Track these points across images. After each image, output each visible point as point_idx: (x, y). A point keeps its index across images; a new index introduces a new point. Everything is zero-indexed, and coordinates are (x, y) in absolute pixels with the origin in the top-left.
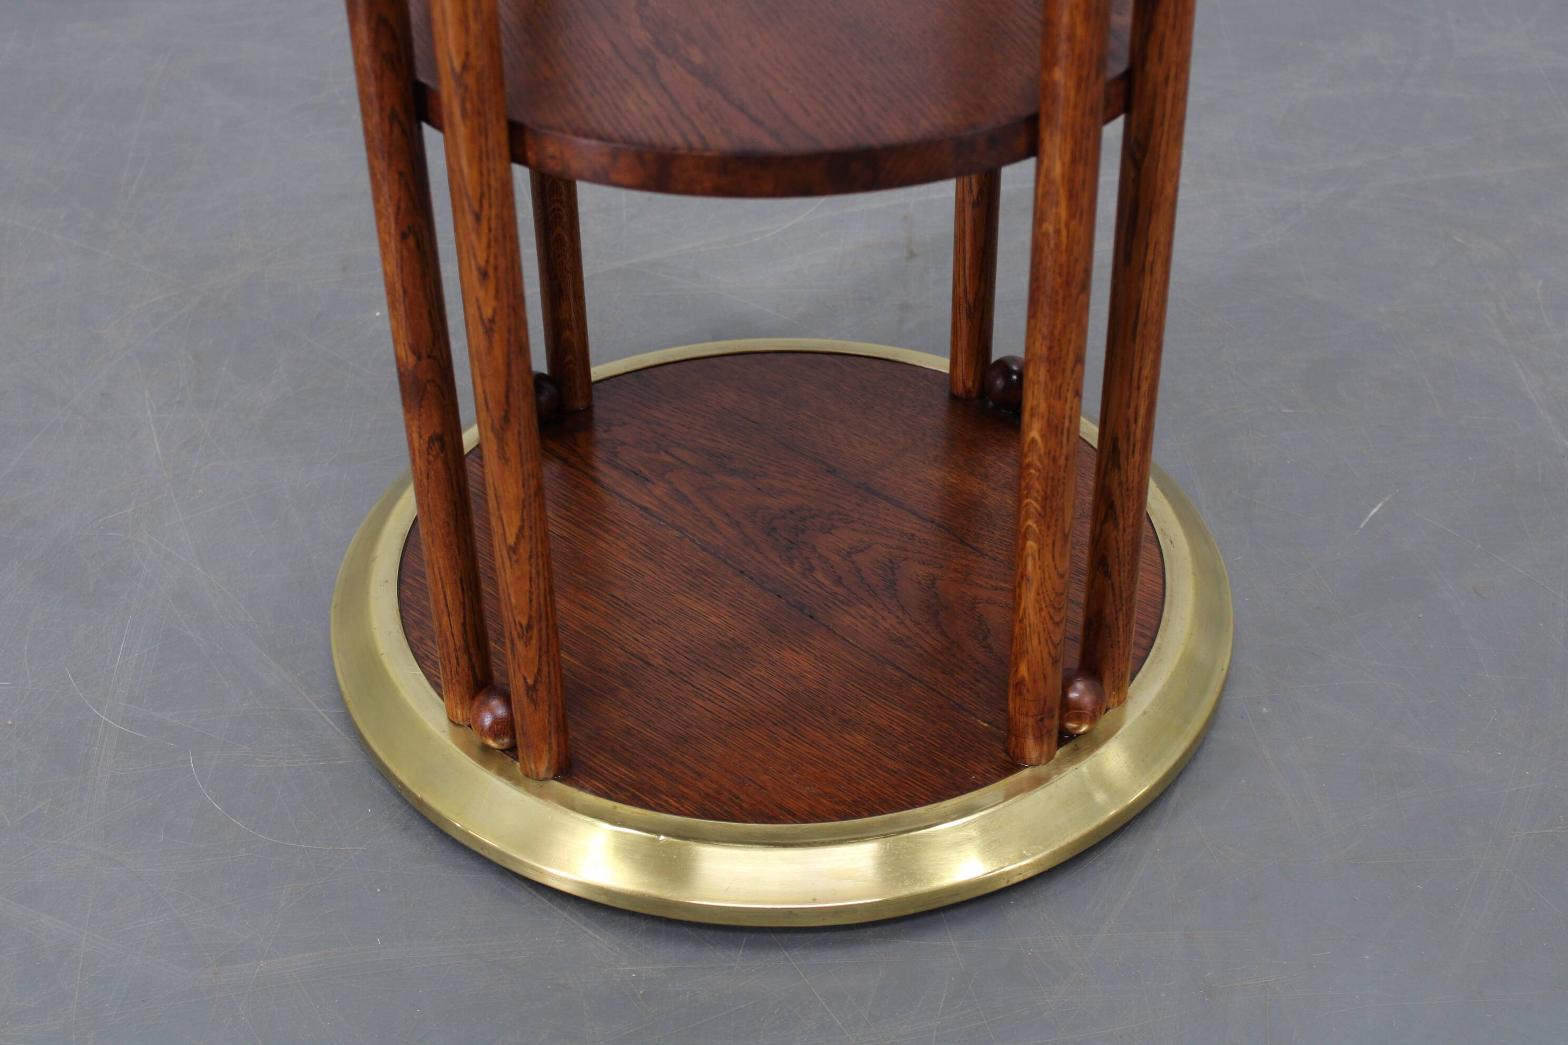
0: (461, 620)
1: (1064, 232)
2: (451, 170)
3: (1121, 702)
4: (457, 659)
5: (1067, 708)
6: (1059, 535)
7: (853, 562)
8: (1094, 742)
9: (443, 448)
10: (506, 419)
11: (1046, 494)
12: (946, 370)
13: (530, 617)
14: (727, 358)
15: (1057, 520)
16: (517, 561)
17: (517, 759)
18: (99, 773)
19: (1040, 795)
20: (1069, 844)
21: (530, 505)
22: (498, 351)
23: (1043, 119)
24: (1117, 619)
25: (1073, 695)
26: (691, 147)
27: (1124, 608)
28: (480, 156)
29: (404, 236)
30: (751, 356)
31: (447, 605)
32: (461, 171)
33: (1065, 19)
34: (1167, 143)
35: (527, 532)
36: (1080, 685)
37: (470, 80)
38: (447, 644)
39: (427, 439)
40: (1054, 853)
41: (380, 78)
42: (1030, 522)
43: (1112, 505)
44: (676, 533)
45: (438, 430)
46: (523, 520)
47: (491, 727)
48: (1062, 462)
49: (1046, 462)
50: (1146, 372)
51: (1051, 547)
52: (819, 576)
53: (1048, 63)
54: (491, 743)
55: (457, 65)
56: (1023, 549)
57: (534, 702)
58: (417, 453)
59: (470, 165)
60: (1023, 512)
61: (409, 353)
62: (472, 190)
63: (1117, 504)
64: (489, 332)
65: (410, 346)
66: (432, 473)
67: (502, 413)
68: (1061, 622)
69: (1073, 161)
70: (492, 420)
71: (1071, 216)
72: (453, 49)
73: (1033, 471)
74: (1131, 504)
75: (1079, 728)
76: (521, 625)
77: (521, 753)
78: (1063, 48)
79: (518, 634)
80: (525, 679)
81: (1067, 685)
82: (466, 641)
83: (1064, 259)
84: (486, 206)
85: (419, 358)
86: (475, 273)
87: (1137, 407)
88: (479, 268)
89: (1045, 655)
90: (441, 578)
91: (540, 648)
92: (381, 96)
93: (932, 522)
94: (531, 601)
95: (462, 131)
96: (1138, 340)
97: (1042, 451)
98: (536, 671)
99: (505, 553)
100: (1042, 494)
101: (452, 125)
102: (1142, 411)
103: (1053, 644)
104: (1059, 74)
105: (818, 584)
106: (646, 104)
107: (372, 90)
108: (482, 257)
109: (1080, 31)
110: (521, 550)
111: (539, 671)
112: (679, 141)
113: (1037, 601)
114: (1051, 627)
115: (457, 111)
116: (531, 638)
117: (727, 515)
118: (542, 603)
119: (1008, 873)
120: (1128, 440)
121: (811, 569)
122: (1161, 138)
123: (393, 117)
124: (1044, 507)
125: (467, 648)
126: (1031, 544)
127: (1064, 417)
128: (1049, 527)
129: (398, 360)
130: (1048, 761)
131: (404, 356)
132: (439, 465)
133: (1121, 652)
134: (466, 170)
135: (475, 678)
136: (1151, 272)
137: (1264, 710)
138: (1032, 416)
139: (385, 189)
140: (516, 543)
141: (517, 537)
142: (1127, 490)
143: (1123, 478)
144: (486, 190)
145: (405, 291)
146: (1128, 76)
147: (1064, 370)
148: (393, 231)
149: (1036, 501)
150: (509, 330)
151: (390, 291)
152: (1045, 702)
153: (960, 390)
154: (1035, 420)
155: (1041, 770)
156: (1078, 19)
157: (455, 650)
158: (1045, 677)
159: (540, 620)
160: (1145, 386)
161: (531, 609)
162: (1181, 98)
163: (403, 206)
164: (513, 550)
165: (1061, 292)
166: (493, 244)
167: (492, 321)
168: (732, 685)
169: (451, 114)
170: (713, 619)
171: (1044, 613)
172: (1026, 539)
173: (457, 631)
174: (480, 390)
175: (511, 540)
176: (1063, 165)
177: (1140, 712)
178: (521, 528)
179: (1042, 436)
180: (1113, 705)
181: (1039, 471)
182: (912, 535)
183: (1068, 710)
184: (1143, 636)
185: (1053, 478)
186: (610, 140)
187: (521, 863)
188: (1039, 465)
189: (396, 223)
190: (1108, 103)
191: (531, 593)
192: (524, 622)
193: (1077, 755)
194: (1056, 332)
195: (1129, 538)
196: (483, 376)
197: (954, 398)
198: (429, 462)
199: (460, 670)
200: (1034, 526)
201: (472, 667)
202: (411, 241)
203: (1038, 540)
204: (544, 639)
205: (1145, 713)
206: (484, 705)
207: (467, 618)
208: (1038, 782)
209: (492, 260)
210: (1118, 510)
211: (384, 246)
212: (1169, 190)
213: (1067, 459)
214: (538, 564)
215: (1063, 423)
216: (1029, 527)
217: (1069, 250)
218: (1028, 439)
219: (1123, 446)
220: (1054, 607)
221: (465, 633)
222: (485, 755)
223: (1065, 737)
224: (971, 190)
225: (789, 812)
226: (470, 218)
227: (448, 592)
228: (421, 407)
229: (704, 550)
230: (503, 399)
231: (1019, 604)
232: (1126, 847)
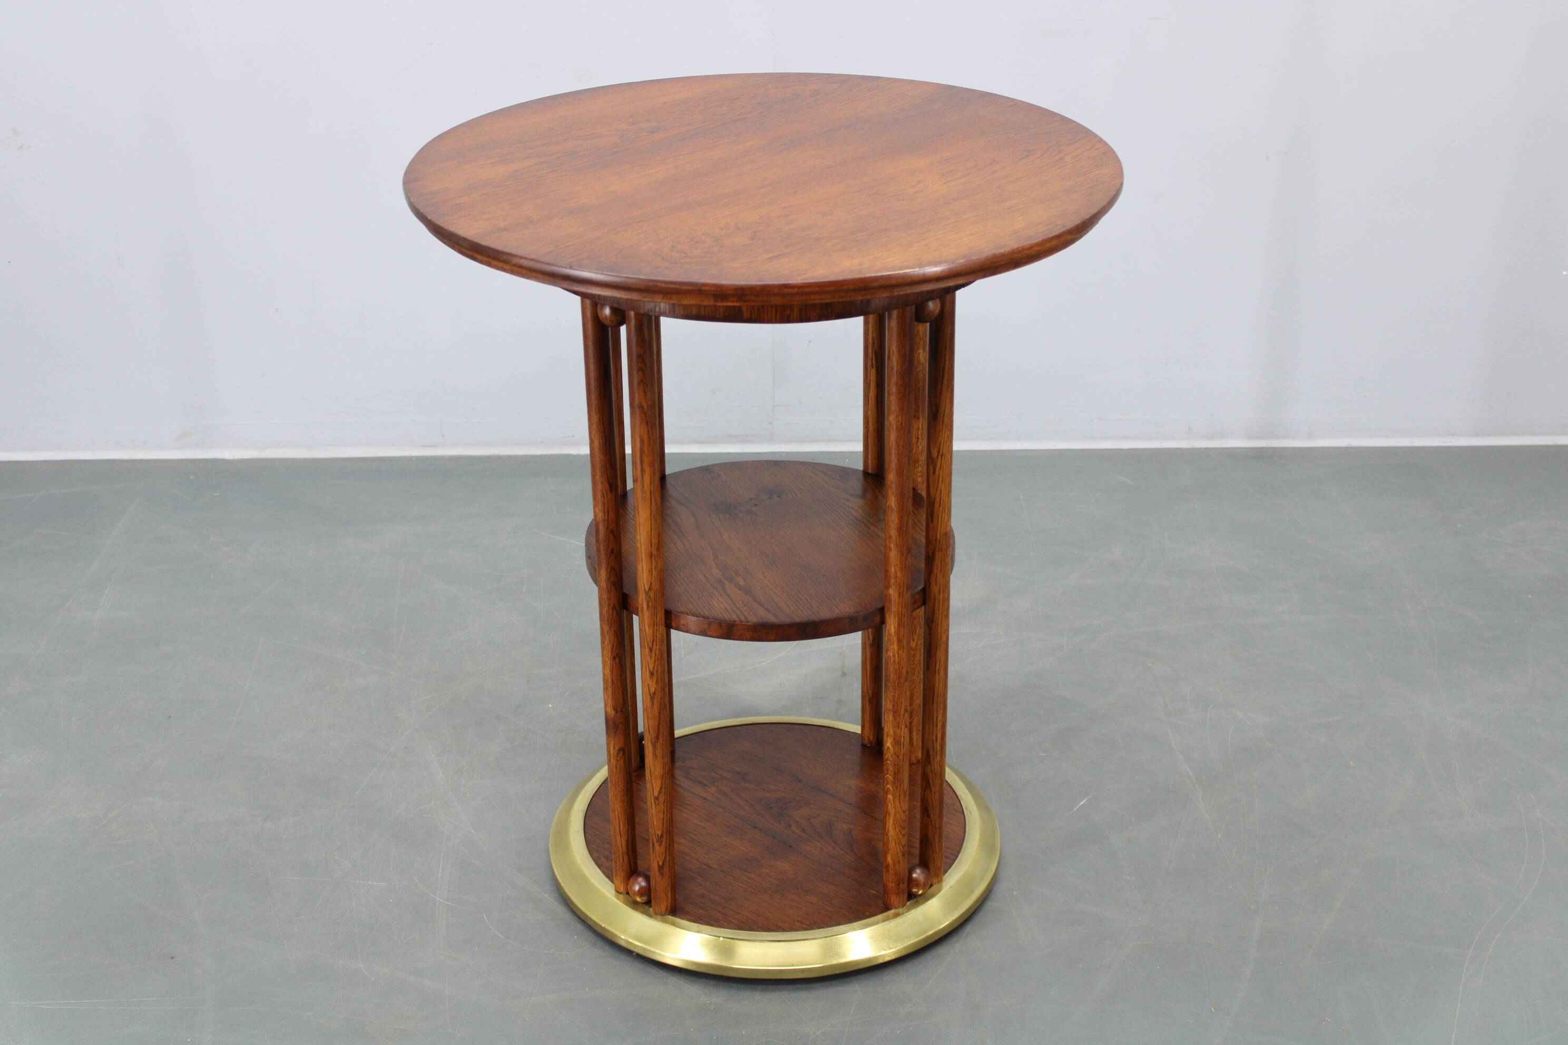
0: (626, 838)
1: (897, 655)
2: (641, 630)
3: (940, 881)
4: (623, 858)
5: (911, 881)
6: (902, 792)
7: (811, 823)
8: (925, 898)
9: (624, 754)
10: (657, 738)
11: (895, 772)
12: (860, 732)
13: (663, 832)
14: (744, 727)
15: (900, 785)
16: (658, 804)
17: (651, 907)
18: (440, 922)
19: (899, 920)
20: (912, 943)
21: (665, 777)
22: (656, 708)
23: (886, 609)
24: (934, 838)
25: (914, 875)
26: (741, 621)
27: (937, 833)
28: (654, 624)
29: (614, 658)
30: (758, 726)
31: (620, 831)
32: (645, 630)
33: (893, 569)
34: (942, 618)
35: (663, 790)
36: (918, 871)
37: (652, 594)
38: (619, 851)
39: (617, 750)
40: (905, 947)
41: (609, 592)
42: (888, 786)
43: (928, 781)
44: (722, 810)
45: (623, 746)
46: (662, 784)
47: (639, 890)
48: (901, 757)
49: (894, 757)
50: (940, 718)
51: (898, 797)
52: (794, 828)
53: (887, 587)
54: (638, 899)
55: (647, 589)
56: (886, 799)
57: (662, 874)
58: (612, 756)
59: (649, 629)
60: (886, 781)
61: (612, 710)
62: (650, 638)
63: (931, 781)
64: (652, 698)
65: (613, 707)
66: (618, 766)
67: (656, 735)
68: (905, 834)
69: (899, 626)
70: (651, 738)
71: (899, 649)
72: (645, 581)
73: (889, 762)
74: (937, 781)
75: (918, 892)
76: (658, 834)
77: (653, 902)
78: (892, 581)
79: (656, 840)
80: (658, 862)
81: (911, 871)
82: (627, 849)
83: (897, 667)
84: (655, 645)
85: (617, 712)
86: (648, 673)
87: (936, 735)
88: (650, 671)
89: (899, 850)
90: (618, 817)
91: (666, 847)
92: (609, 599)
93: (851, 804)
94: (663, 823)
95: (647, 614)
96: (935, 704)
97: (892, 753)
98: (664, 858)
99: (653, 801)
100: (893, 772)
101: (642, 611)
102: (939, 736)
103: (902, 846)
104: (891, 591)
105: (793, 832)
106: (722, 603)
107: (605, 597)
108: (651, 667)
109: (899, 574)
110: (660, 798)
111: (665, 858)
112: (737, 620)
113: (894, 824)
114: (901, 837)
115: (645, 607)
116: (662, 842)
117: (747, 801)
118: (668, 825)
119: (883, 955)
120: (934, 750)
121: (790, 826)
122: (939, 616)
123: (614, 608)
124: (894, 779)
125: (628, 853)
126: (890, 797)
127: (901, 737)
128: (897, 788)
129: (606, 713)
130: (903, 906)
131: (610, 712)
132: (622, 762)
133: (937, 855)
134: (647, 630)
135: (630, 869)
136: (939, 673)
137: (1015, 893)
138: (887, 736)
139: (607, 638)
140: (658, 796)
141: (659, 792)
142: (935, 774)
143: (933, 768)
144: (655, 638)
145: (613, 682)
146: (924, 590)
147: (900, 715)
148: (610, 656)
149: (891, 775)
150: (661, 698)
151: (605, 682)
152: (900, 874)
153: (866, 741)
154: (888, 739)
155: (900, 910)
156: (898, 570)
157: (622, 854)
158: (899, 862)
159: (666, 833)
160: (939, 725)
161: (663, 827)
162: (947, 599)
163: (615, 645)
164: (657, 798)
165: (896, 681)
166: (656, 661)
167: (654, 693)
168: (752, 876)
169: (642, 608)
170: (742, 848)
171: (897, 830)
172: (887, 794)
173: (624, 842)
174: (646, 724)
175: (656, 794)
176: (895, 628)
177: (948, 887)
178: (661, 788)
179: (892, 746)
180: (936, 883)
181: (891, 761)
182: (841, 810)
183: (912, 881)
184: (953, 854)
185: (897, 765)
186: (708, 618)
187: (654, 952)
188: (891, 759)
189: (612, 653)
190: (914, 602)
191: (663, 820)
192: (660, 833)
193: (917, 904)
194: (896, 699)
195: (938, 797)
196: (648, 718)
197: (864, 746)
198: (617, 761)
199: (624, 864)
200: (891, 787)
201: (629, 862)
202: (617, 660)
203: (893, 795)
204: (668, 842)
205: (951, 887)
206: (635, 881)
207: (629, 838)
208: (897, 915)
209: (656, 668)
210: (931, 784)
211: (604, 662)
212: (944, 638)
213: (903, 755)
214: (667, 806)
215: (901, 740)
216: (888, 788)
217: (899, 663)
218: (886, 748)
219: (931, 753)
220: (901, 827)
221: (627, 845)
222: (634, 905)
223: (911, 896)
224: (869, 638)
225: (780, 928)
226: (647, 650)
227: (621, 824)
228: (616, 734)
229: (736, 817)
230: (657, 729)
231: (886, 826)
232: (941, 950)
